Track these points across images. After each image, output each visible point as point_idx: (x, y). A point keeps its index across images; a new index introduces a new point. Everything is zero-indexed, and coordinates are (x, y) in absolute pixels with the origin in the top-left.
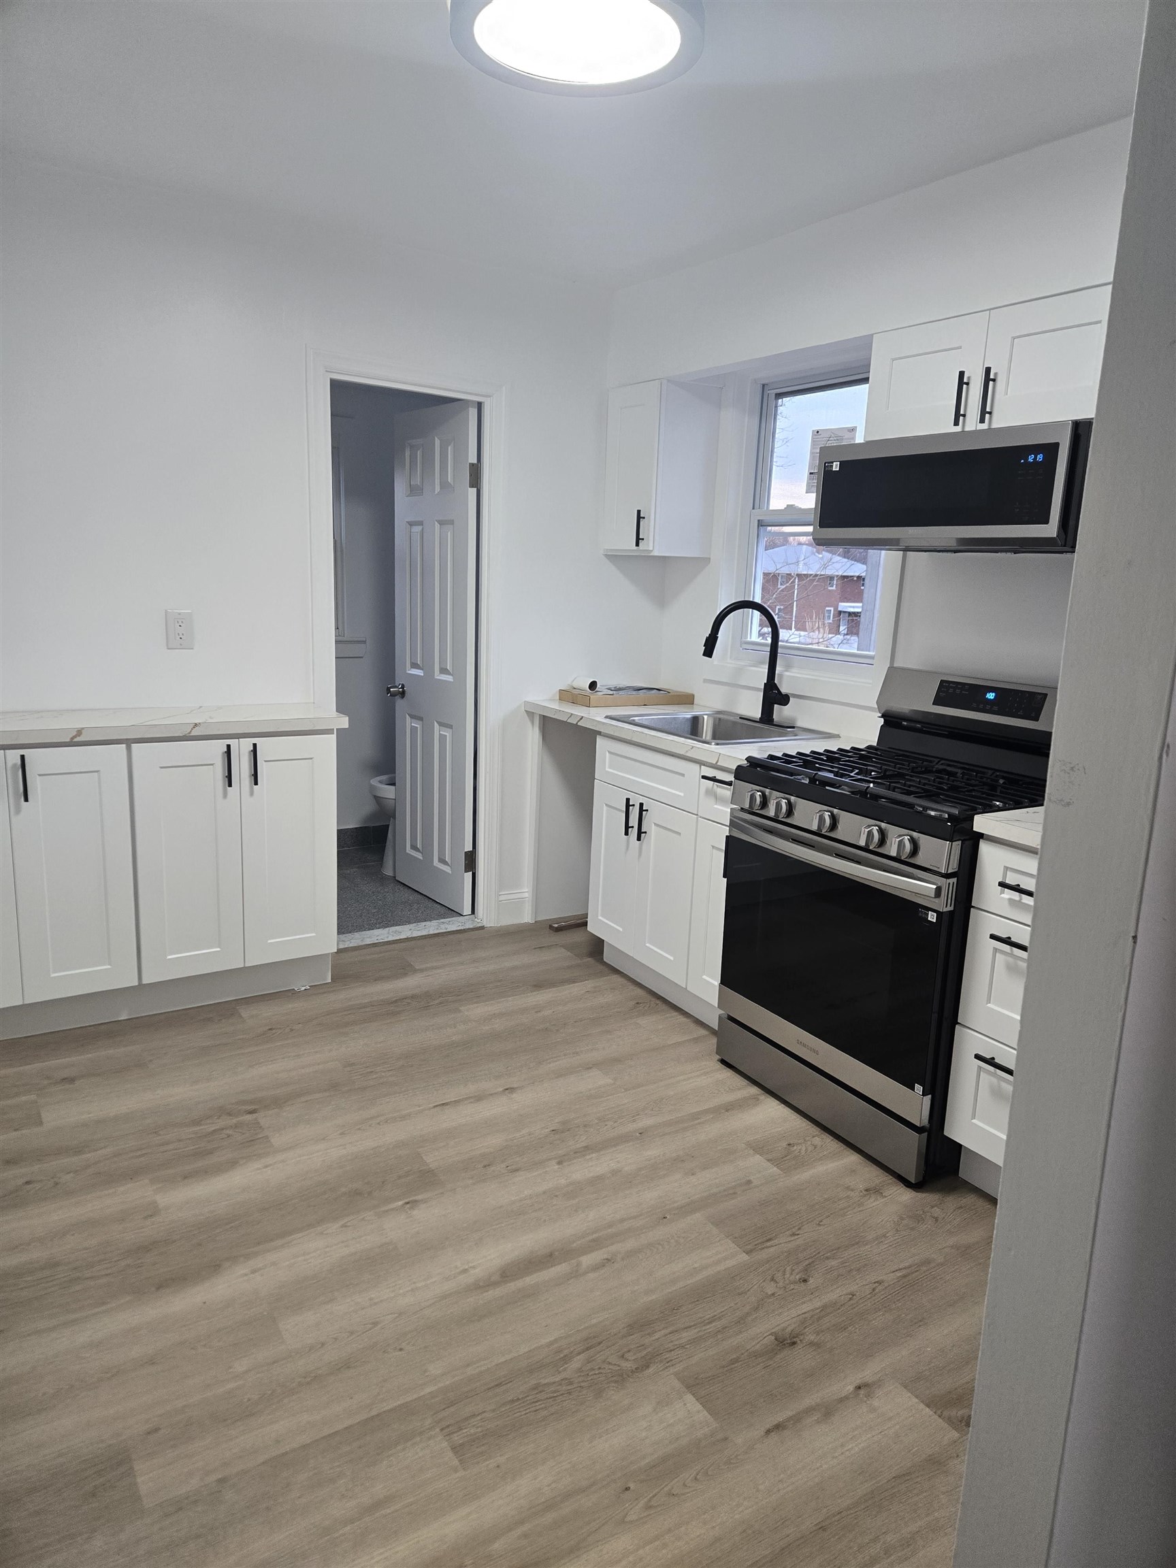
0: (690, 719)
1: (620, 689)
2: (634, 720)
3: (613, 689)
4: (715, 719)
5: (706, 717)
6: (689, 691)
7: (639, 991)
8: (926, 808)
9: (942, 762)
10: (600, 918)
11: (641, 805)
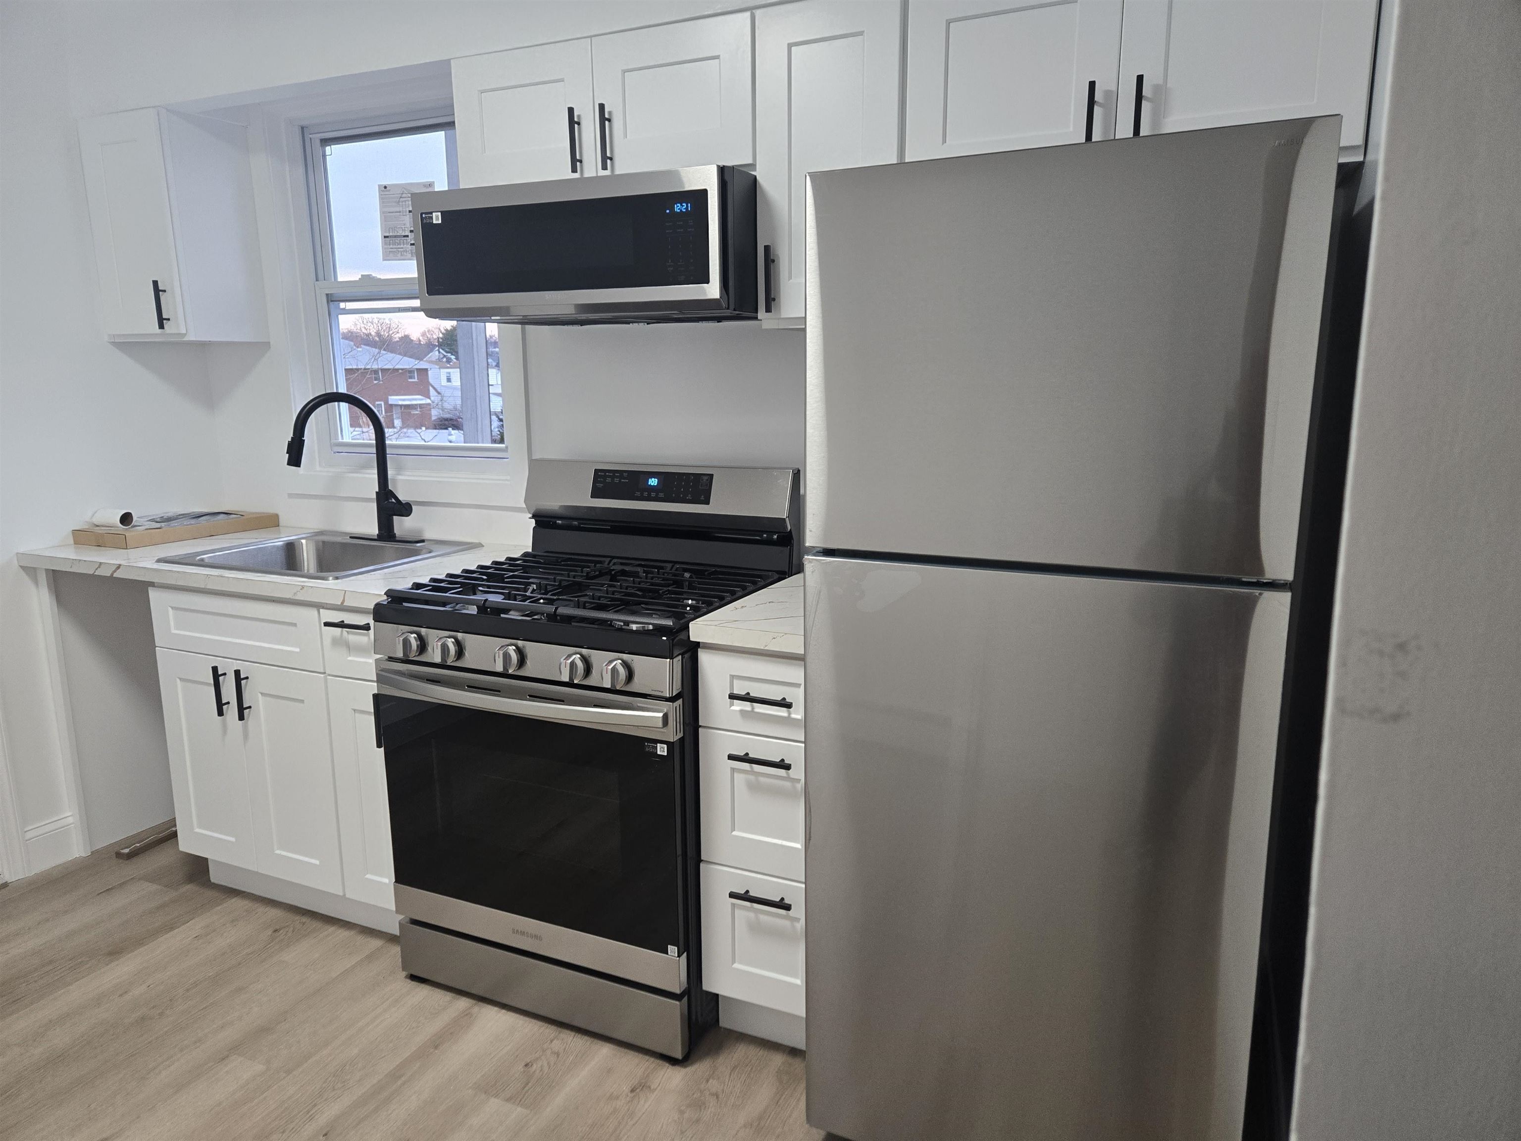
0: (282, 546)
1: (169, 520)
2: (202, 560)
3: (158, 520)
4: (317, 543)
5: (304, 541)
6: (271, 510)
7: (274, 913)
8: (627, 623)
9: (615, 561)
10: (197, 830)
11: (237, 673)
